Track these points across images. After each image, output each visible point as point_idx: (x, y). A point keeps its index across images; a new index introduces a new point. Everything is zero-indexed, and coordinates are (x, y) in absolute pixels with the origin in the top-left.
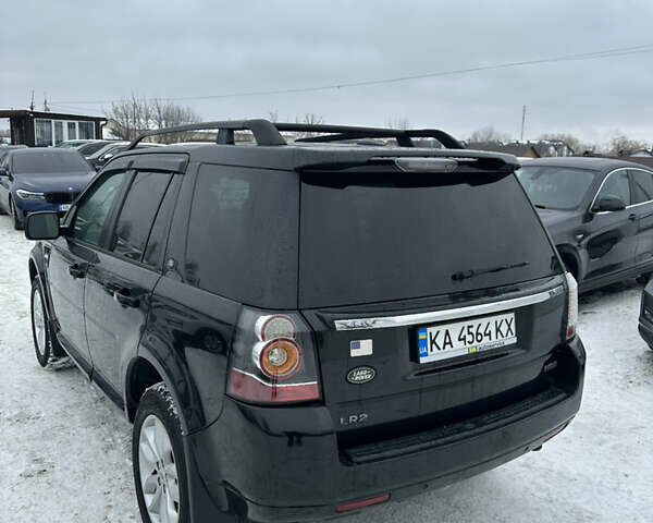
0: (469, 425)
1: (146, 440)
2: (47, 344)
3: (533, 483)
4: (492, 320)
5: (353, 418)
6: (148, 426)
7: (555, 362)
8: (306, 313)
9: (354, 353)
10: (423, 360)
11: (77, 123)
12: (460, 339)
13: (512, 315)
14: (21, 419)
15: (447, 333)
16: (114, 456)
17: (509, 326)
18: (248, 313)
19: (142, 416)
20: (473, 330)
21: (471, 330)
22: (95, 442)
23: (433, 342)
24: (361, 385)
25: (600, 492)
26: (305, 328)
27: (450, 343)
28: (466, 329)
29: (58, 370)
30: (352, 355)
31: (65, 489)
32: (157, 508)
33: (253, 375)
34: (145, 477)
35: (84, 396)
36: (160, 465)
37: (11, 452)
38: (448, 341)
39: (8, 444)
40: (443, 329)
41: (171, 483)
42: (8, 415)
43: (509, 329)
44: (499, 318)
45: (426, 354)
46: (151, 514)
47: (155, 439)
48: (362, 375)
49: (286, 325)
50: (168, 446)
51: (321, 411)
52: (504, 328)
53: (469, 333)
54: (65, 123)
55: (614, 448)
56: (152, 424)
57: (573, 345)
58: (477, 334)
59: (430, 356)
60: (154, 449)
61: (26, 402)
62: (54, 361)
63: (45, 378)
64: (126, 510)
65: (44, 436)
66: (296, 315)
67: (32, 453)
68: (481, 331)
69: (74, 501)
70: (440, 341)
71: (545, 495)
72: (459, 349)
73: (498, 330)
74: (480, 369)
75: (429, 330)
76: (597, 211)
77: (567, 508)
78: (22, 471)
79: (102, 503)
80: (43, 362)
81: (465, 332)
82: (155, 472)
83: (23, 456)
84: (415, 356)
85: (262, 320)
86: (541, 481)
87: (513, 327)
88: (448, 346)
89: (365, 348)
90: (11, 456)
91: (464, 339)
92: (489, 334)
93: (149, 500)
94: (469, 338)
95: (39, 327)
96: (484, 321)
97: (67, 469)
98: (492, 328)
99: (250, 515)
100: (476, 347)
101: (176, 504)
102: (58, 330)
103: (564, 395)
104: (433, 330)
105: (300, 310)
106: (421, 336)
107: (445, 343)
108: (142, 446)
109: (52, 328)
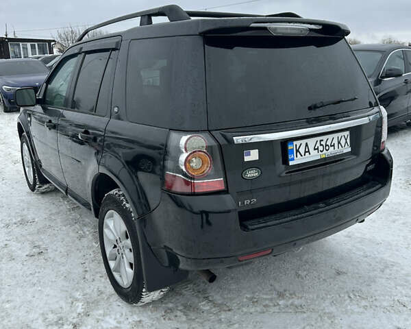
0: (321, 205)
1: (108, 227)
2: (34, 177)
3: (354, 246)
4: (335, 136)
5: (247, 202)
6: (108, 218)
7: (374, 165)
8: (213, 133)
9: (247, 159)
10: (291, 163)
11: (36, 44)
12: (315, 149)
13: (348, 133)
14: (23, 222)
15: (307, 145)
16: (85, 241)
17: (346, 140)
18: (174, 135)
19: (104, 211)
20: (323, 143)
21: (322, 143)
22: (72, 234)
23: (297, 151)
24: (252, 180)
25: (397, 250)
26: (213, 143)
27: (309, 151)
28: (319, 142)
29: (43, 193)
30: (245, 160)
31: (56, 262)
32: (118, 269)
33: (180, 176)
34: (109, 250)
35: (61, 208)
36: (119, 241)
37: (19, 242)
38: (307, 150)
39: (17, 238)
40: (303, 142)
41: (127, 251)
42: (14, 221)
43: (346, 142)
44: (340, 135)
45: (293, 159)
46: (114, 273)
47: (115, 225)
48: (252, 174)
49: (200, 141)
50: (124, 228)
51: (227, 197)
52: (343, 142)
53: (321, 145)
54: (29, 44)
55: (404, 224)
56: (112, 216)
57: (385, 153)
58: (326, 145)
59: (296, 160)
60: (114, 231)
61: (25, 212)
62: (39, 187)
63: (34, 198)
64: (97, 273)
65: (39, 232)
66: (207, 134)
67: (33, 242)
68: (329, 143)
69: (62, 268)
70: (302, 150)
71: (362, 253)
72: (314, 156)
73: (339, 143)
74: (328, 168)
75: (295, 143)
76: (384, 77)
77: (377, 260)
78: (27, 253)
79: (81, 270)
80: (33, 188)
81: (318, 144)
82: (115, 247)
83: (27, 244)
84: (285, 161)
85: (184, 139)
86: (359, 245)
87: (348, 141)
88: (307, 154)
89: (254, 155)
90: (19, 244)
91: (318, 149)
92: (334, 146)
93: (112, 264)
94: (321, 148)
95: (28, 167)
96: (330, 137)
97: (56, 251)
98: (335, 142)
99: (181, 266)
100: (325, 154)
101: (131, 265)
102: (41, 166)
103: (380, 185)
104: (297, 143)
105: (209, 131)
106: (290, 147)
107: (305, 152)
108: (106, 231)
109: (37, 166)
